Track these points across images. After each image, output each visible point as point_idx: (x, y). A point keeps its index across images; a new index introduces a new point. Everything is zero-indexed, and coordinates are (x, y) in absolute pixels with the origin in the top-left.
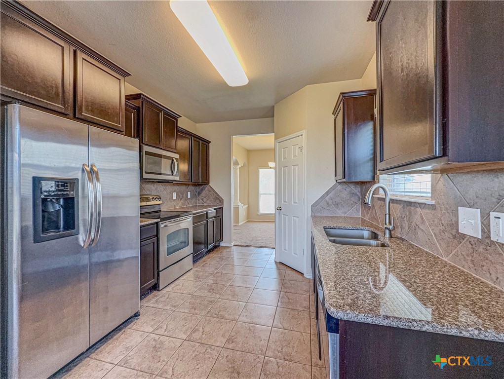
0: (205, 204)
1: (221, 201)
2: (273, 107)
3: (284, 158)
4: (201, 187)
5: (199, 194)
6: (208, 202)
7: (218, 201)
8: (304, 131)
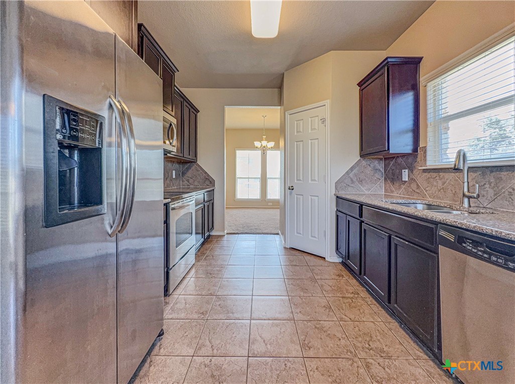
0: (192, 186)
1: (212, 182)
2: (283, 74)
3: (297, 132)
4: (187, 166)
5: (184, 174)
6: (196, 183)
7: (207, 182)
8: (328, 101)
